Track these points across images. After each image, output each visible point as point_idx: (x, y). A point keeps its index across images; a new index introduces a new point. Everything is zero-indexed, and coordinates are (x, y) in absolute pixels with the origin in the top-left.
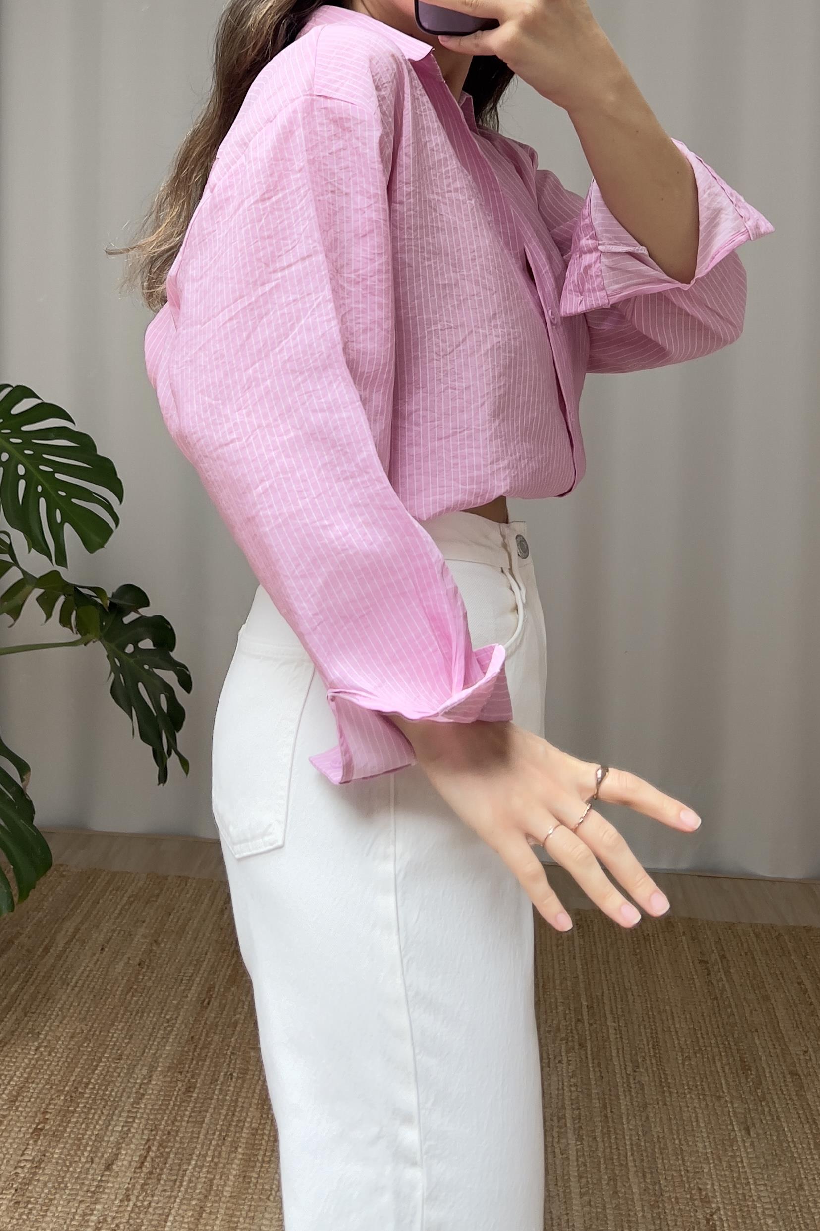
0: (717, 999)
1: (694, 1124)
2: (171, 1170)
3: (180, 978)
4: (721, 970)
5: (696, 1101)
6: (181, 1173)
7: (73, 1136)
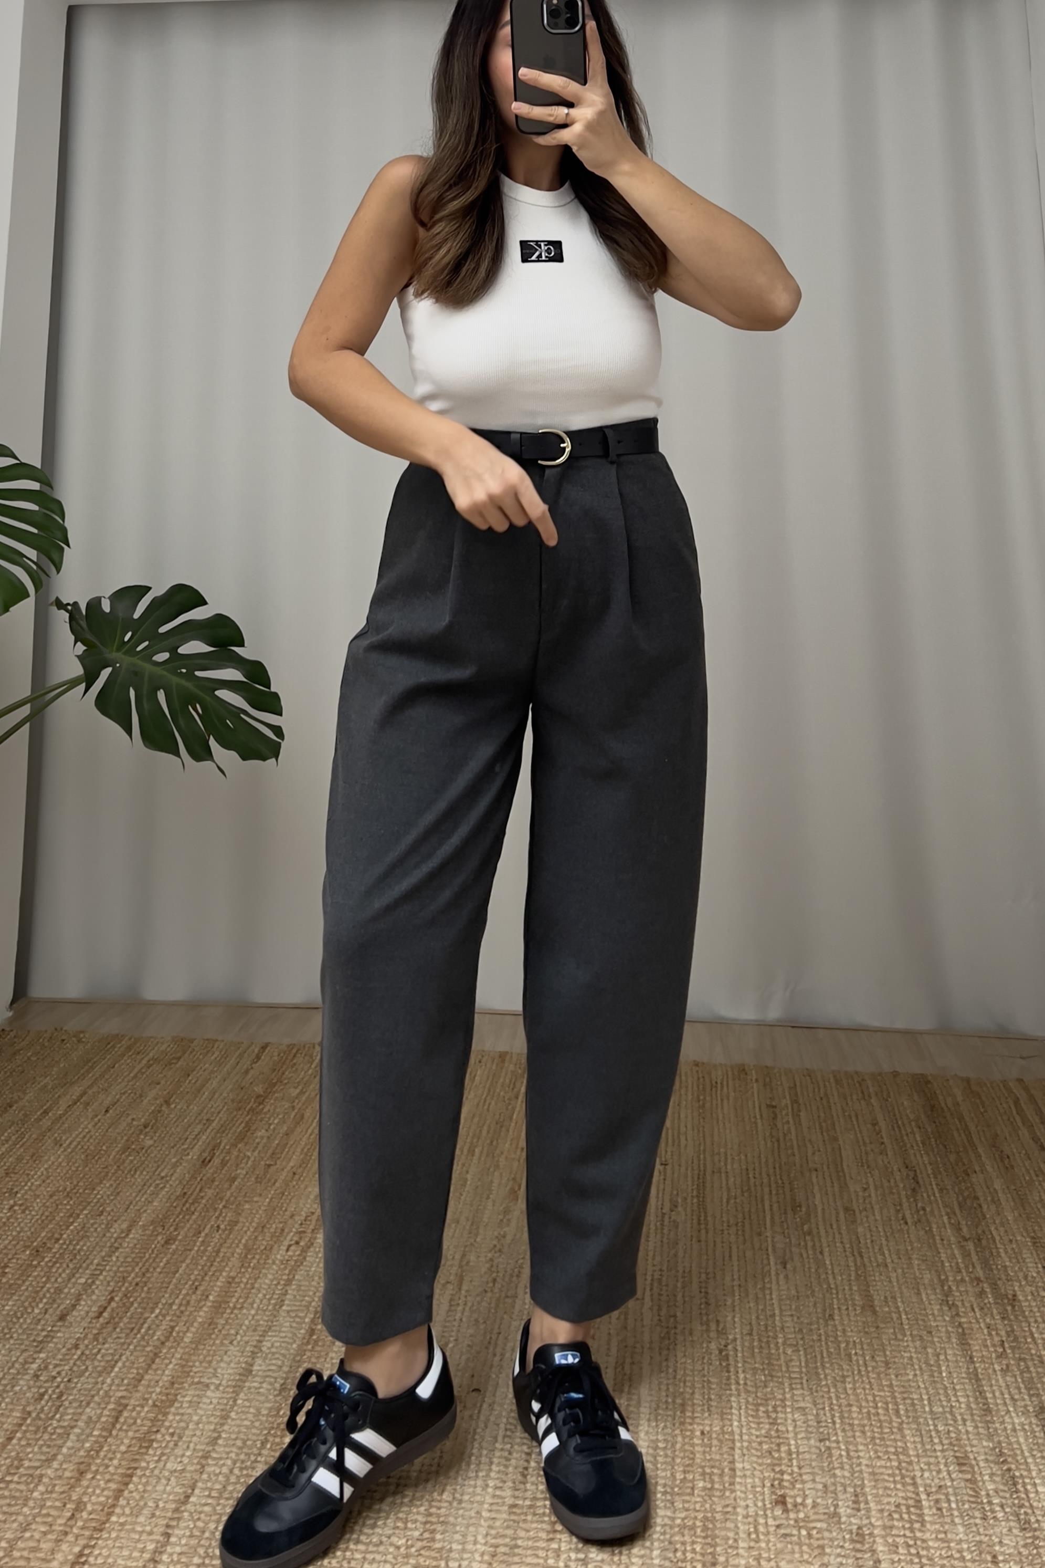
0: (778, 1141)
1: (727, 1258)
2: (131, 1318)
3: (185, 1136)
4: (790, 1114)
5: (733, 1238)
6: (142, 1321)
7: (30, 1289)
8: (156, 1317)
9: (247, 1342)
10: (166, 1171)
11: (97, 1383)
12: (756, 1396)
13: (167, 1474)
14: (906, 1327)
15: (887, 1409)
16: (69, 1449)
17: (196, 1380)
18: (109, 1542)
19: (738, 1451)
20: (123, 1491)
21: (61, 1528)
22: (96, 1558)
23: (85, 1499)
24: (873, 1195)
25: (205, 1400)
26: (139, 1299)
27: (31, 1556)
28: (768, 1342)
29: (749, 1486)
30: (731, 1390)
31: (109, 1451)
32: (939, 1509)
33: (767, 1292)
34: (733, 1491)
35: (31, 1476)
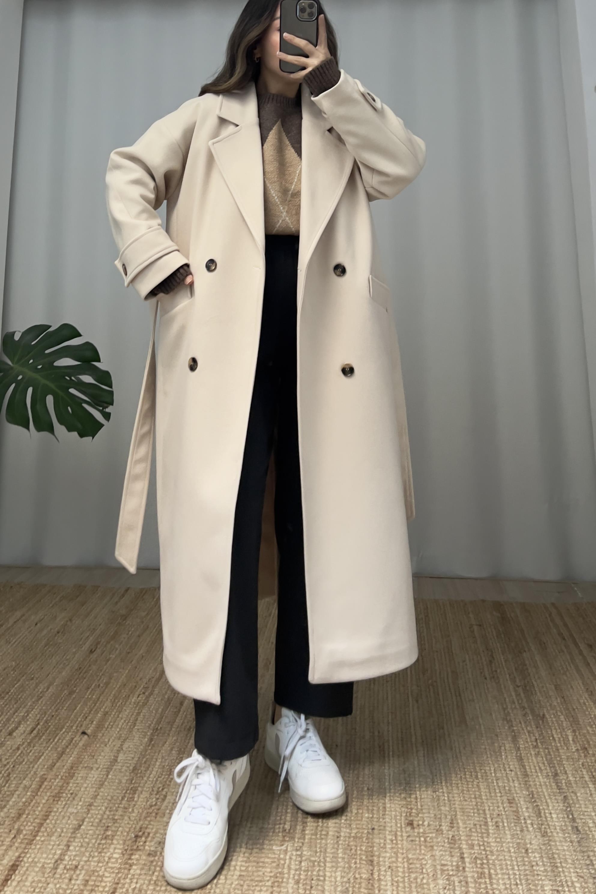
3: (80, 638)
6: (55, 735)
8: (64, 733)
9: (114, 746)
10: (70, 656)
11: (29, 767)
12: (399, 770)
13: (68, 814)
14: (484, 732)
15: (471, 775)
16: (13, 802)
17: (86, 765)
18: (36, 851)
19: (388, 799)
20: (43, 824)
21: (8, 843)
22: (28, 858)
23: (22, 828)
24: (468, 664)
25: (90, 775)
26: (53, 724)
28: (407, 741)
29: (393, 816)
30: (385, 766)
31: (35, 803)
32: (497, 826)
33: (407, 715)
34: (384, 819)
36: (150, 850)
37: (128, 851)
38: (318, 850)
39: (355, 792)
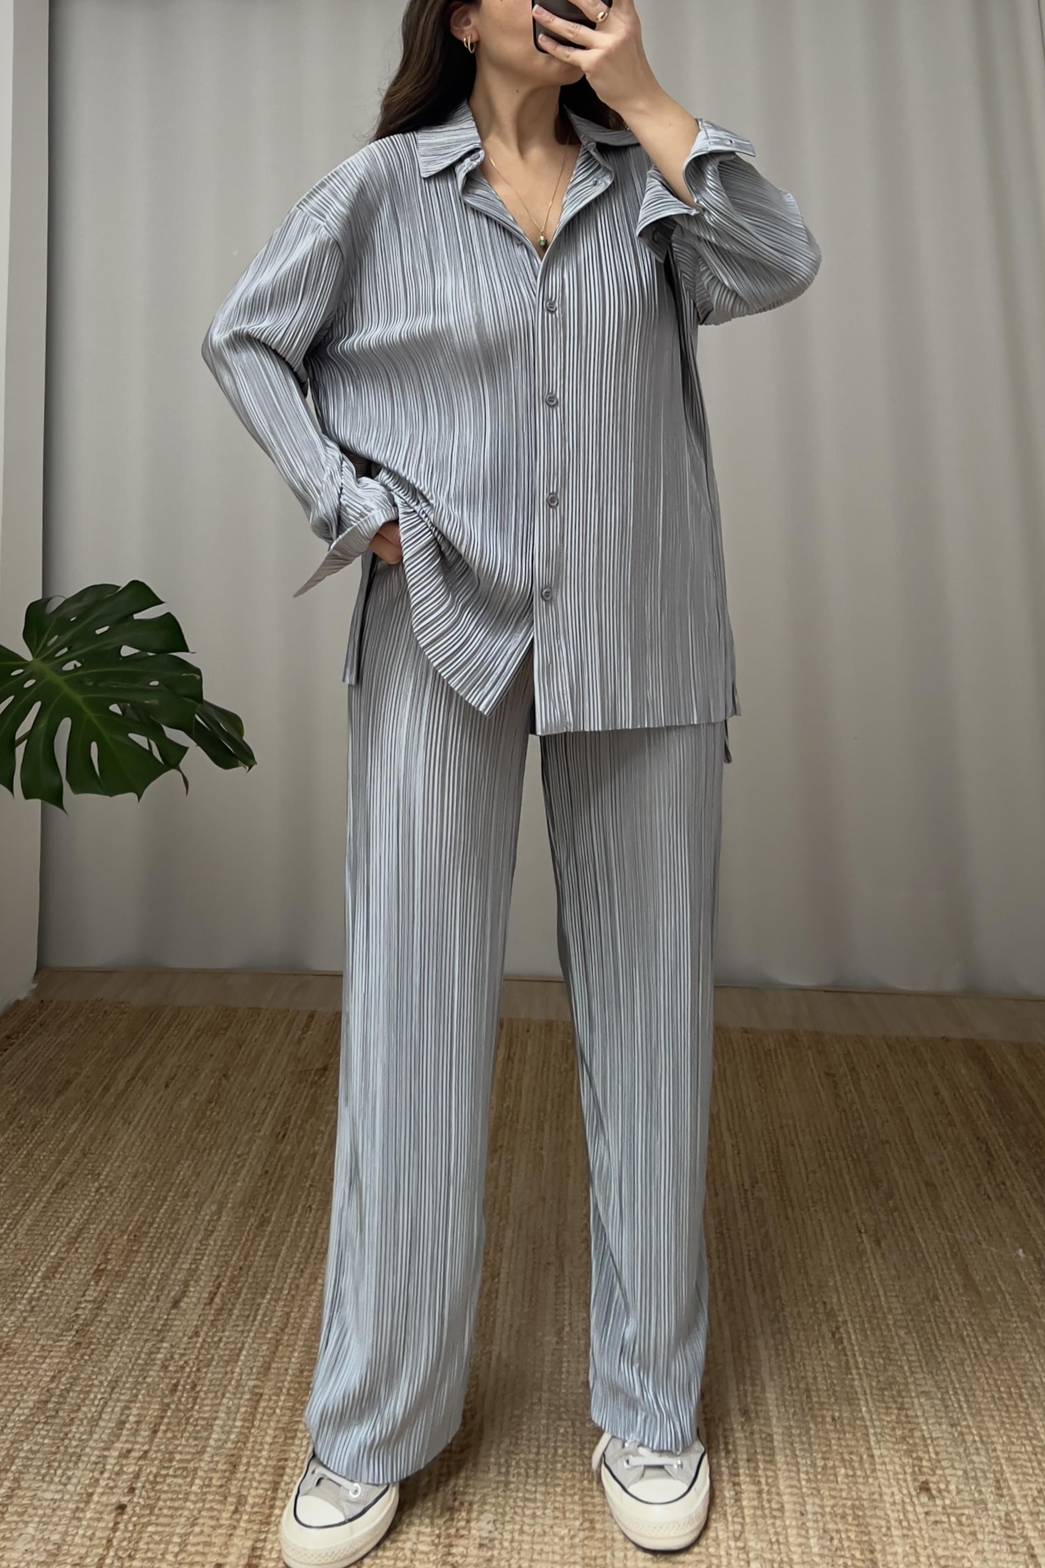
0: (844, 1110)
1: (819, 1237)
2: (244, 1305)
3: (253, 1111)
4: (851, 1083)
6: (255, 1307)
7: (136, 1276)
8: (269, 1303)
10: (241, 1148)
11: (226, 1373)
12: (879, 1381)
15: (1011, 1393)
16: (216, 1441)
19: (872, 1438)
20: (279, 1483)
21: (228, 1522)
22: (270, 1553)
23: (245, 1493)
24: (950, 1168)
26: (247, 1284)
27: (206, 1550)
28: (878, 1324)
29: (891, 1473)
30: (851, 1374)
31: (255, 1442)
33: (867, 1272)
34: (876, 1478)
35: (185, 1469)
36: (480, 1537)
37: (442, 1540)
38: (774, 1540)
39: (812, 1425)
